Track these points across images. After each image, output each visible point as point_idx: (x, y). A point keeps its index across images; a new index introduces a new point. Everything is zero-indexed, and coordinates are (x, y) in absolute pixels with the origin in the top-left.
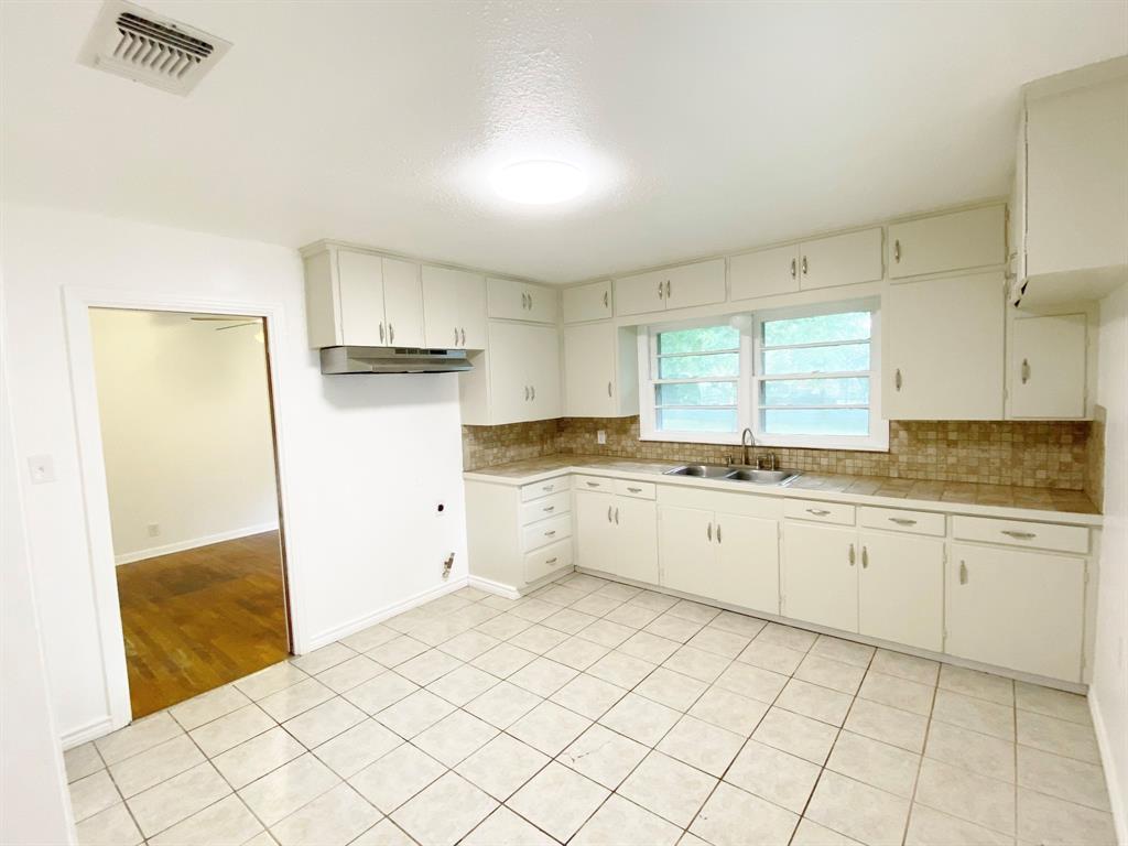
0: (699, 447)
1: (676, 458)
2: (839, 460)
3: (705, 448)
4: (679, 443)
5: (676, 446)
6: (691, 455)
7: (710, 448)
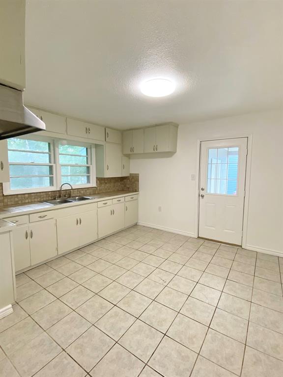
0: (38, 194)
1: (27, 201)
2: (86, 191)
3: (42, 194)
4: (28, 194)
5: (27, 196)
6: (35, 198)
7: (44, 194)
